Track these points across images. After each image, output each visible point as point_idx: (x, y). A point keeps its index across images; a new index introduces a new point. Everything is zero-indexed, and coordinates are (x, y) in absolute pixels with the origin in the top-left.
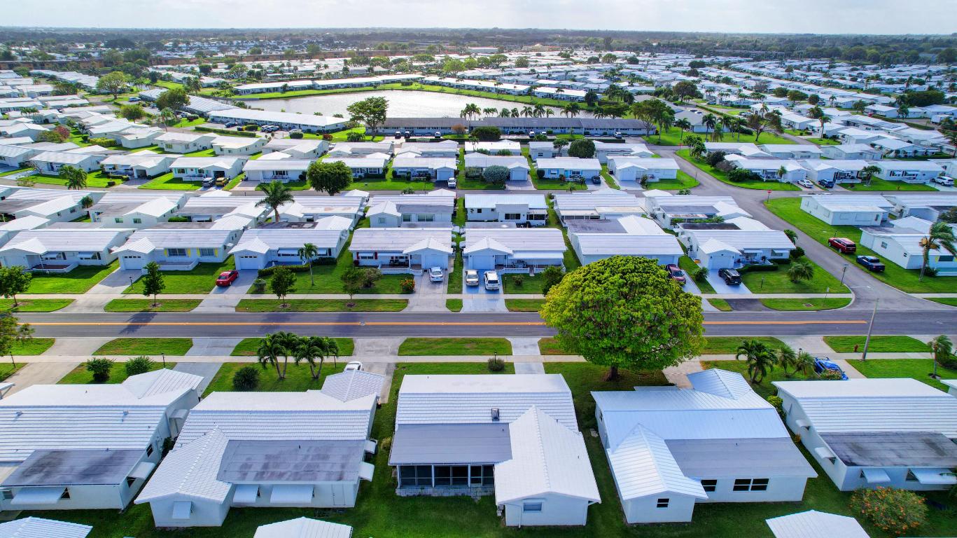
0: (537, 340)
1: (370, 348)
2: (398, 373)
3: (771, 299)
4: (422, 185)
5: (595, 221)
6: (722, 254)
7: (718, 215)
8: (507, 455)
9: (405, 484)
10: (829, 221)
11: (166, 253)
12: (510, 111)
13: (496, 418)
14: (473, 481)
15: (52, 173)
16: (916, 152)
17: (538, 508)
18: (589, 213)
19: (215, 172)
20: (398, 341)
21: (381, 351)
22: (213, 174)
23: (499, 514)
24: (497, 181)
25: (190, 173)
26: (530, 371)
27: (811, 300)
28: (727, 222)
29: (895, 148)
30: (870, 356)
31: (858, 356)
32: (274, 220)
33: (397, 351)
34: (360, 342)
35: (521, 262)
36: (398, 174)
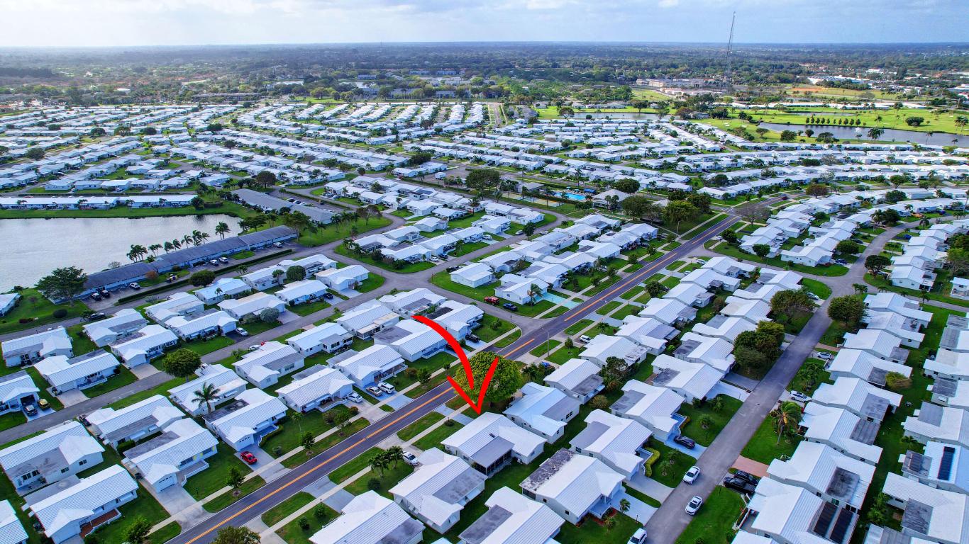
0: (444, 406)
3: (495, 344)
7: (433, 303)
10: (473, 286)
12: (172, 243)
13: (493, 437)
14: (506, 460)
16: (457, 215)
18: (373, 326)
19: (21, 399)
20: (395, 436)
22: (20, 403)
23: (522, 463)
24: (275, 321)
26: (466, 421)
28: (443, 307)
29: (448, 216)
30: (549, 354)
33: (402, 441)
34: (380, 446)
36: (191, 339)
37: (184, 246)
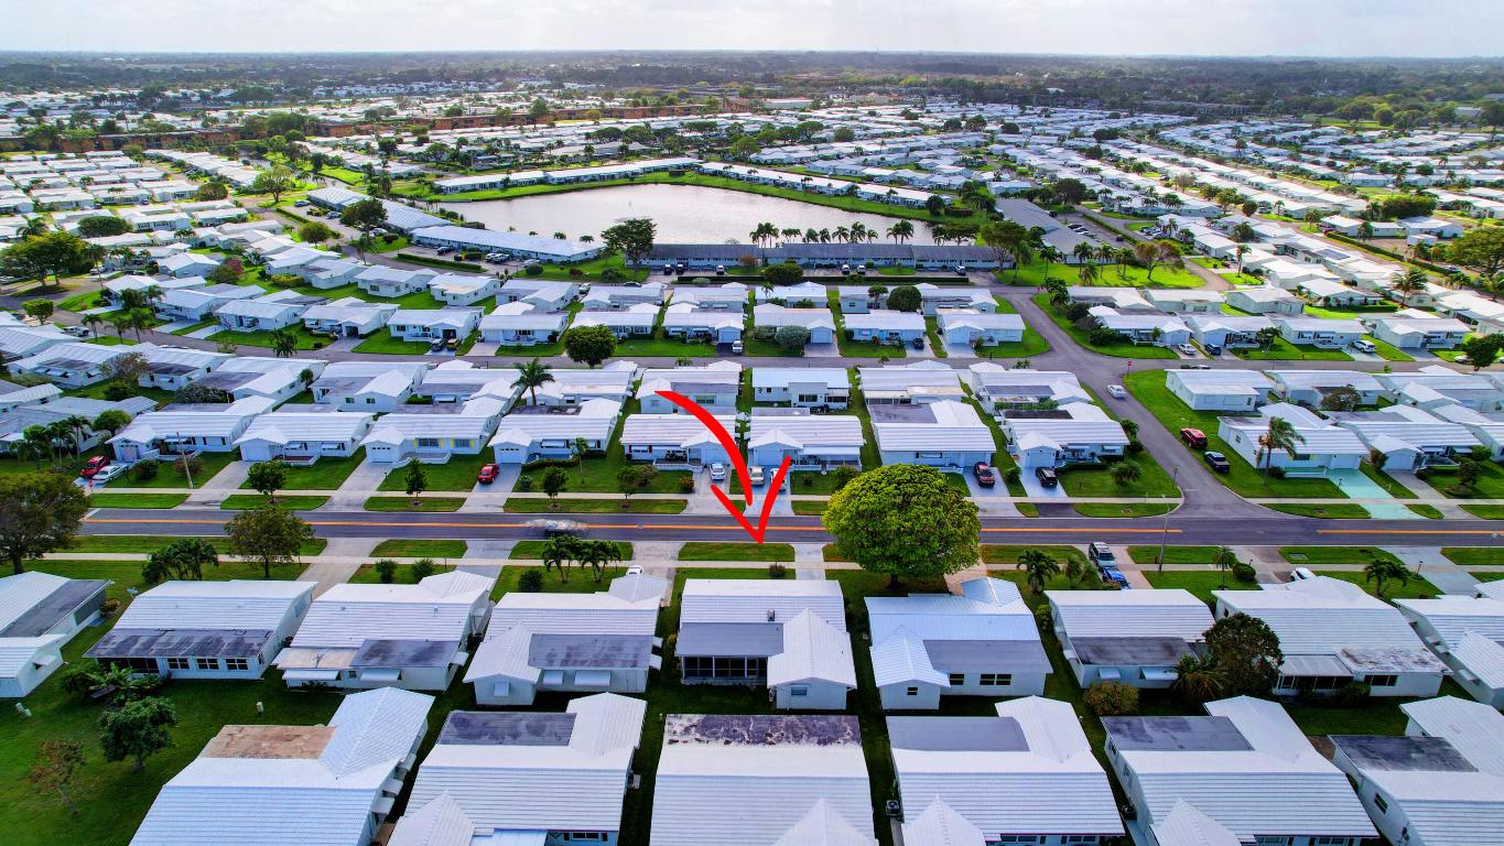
0: (821, 546)
1: (650, 553)
2: (679, 578)
3: (1086, 504)
4: (700, 348)
5: (905, 405)
6: (1041, 450)
7: (1053, 398)
8: (780, 649)
9: (689, 674)
11: (416, 444)
12: (818, 232)
13: (772, 618)
14: (749, 673)
15: (242, 329)
17: (803, 693)
18: (898, 395)
19: (442, 330)
20: (678, 545)
21: (662, 555)
22: (441, 335)
23: (771, 700)
24: (791, 346)
25: (411, 331)
26: (811, 577)
27: (1131, 506)
28: (1060, 408)
30: (1166, 567)
31: (1154, 568)
32: (530, 402)
33: (677, 556)
34: (639, 546)
35: (815, 459)
36: (671, 334)
37: (835, 241)
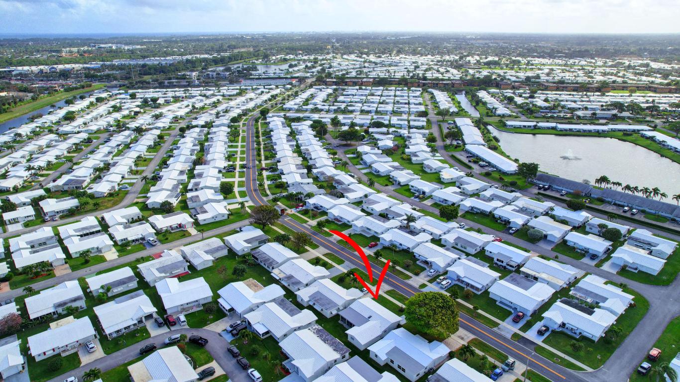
3: (544, 348)
6: (551, 319)
7: (600, 304)
9: (341, 320)
12: (632, 187)
13: (369, 318)
17: (353, 339)
18: (534, 274)
19: (423, 191)
20: (391, 289)
21: (382, 289)
24: (532, 238)
27: (563, 359)
28: (594, 310)
31: (523, 379)
33: (386, 292)
36: (495, 217)
37: (640, 194)
